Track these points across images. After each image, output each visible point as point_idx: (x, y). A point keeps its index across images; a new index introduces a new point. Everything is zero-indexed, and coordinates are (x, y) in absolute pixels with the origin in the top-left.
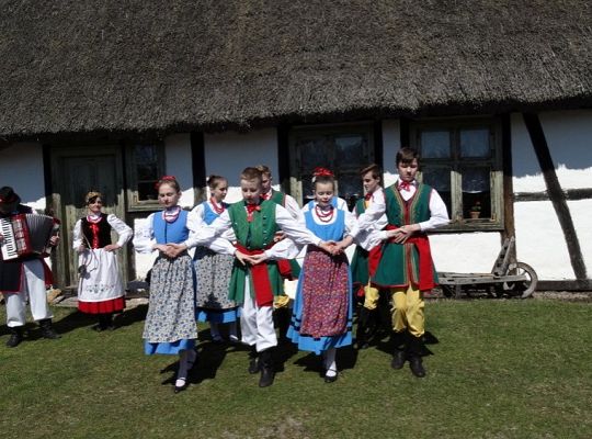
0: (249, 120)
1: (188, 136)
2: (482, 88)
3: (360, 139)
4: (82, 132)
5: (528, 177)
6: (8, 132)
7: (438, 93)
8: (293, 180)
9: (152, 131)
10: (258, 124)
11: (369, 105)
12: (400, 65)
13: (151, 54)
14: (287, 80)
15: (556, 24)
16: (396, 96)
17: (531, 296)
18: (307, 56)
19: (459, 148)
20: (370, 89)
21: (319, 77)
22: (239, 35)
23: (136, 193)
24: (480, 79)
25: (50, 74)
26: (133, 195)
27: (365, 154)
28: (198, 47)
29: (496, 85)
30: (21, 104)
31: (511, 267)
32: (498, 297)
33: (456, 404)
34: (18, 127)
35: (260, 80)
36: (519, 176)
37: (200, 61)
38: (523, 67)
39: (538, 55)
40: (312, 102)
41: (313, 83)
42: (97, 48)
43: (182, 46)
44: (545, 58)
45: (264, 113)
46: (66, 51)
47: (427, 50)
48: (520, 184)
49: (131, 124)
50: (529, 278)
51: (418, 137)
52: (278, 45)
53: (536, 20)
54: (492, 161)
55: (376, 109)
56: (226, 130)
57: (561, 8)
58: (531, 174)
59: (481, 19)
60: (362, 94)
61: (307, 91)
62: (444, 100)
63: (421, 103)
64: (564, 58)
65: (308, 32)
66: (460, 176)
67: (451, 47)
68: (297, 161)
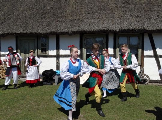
0: (72, 32)
1: (55, 35)
2: (137, 26)
3: (102, 38)
4: (26, 33)
5: (148, 51)
6: (6, 32)
7: (124, 27)
8: (83, 49)
9: (46, 34)
10: (74, 33)
11: (105, 29)
12: (114, 18)
13: (46, 13)
14: (83, 21)
15: (158, 9)
16: (113, 27)
17: (148, 84)
18: (89, 15)
19: (129, 42)
20: (106, 25)
21: (92, 21)
22: (70, 8)
23: (40, 50)
24: (136, 23)
25: (19, 17)
26: (40, 51)
27: (103, 42)
28: (59, 11)
29: (141, 25)
30: (10, 25)
31: (143, 75)
32: (139, 84)
33: (126, 112)
34: (9, 31)
35: (76, 21)
36: (146, 51)
37: (59, 15)
38: (148, 20)
39: (153, 17)
40: (90, 28)
41: (90, 22)
42: (31, 10)
43: (55, 11)
44: (155, 18)
45: (76, 30)
46: (23, 11)
47: (122, 15)
48: (146, 53)
49: (40, 32)
50: (147, 79)
51: (118, 39)
52: (81, 12)
53: (153, 8)
54: (139, 46)
55: (107, 30)
56: (66, 34)
57: (160, 4)
58: (150, 50)
59: (137, 7)
60: (103, 26)
61: (88, 25)
62: (126, 29)
63: (120, 29)
64: (160, 18)
65: (89, 9)
66: (130, 50)
67: (129, 14)
68: (85, 43)
